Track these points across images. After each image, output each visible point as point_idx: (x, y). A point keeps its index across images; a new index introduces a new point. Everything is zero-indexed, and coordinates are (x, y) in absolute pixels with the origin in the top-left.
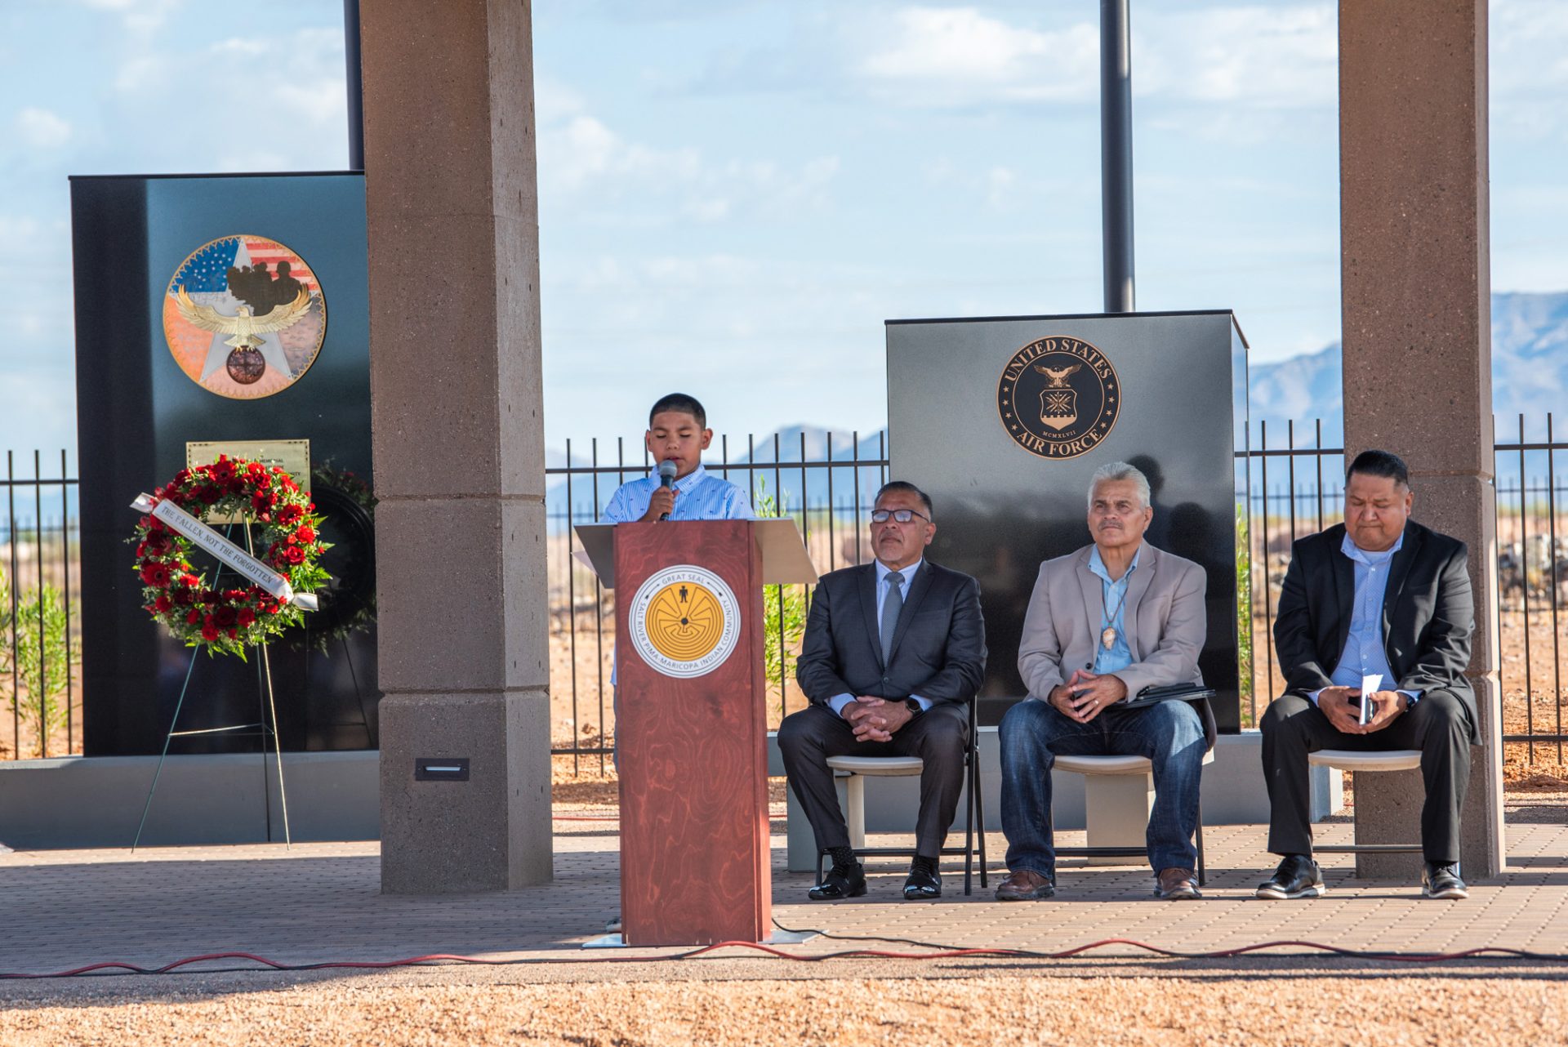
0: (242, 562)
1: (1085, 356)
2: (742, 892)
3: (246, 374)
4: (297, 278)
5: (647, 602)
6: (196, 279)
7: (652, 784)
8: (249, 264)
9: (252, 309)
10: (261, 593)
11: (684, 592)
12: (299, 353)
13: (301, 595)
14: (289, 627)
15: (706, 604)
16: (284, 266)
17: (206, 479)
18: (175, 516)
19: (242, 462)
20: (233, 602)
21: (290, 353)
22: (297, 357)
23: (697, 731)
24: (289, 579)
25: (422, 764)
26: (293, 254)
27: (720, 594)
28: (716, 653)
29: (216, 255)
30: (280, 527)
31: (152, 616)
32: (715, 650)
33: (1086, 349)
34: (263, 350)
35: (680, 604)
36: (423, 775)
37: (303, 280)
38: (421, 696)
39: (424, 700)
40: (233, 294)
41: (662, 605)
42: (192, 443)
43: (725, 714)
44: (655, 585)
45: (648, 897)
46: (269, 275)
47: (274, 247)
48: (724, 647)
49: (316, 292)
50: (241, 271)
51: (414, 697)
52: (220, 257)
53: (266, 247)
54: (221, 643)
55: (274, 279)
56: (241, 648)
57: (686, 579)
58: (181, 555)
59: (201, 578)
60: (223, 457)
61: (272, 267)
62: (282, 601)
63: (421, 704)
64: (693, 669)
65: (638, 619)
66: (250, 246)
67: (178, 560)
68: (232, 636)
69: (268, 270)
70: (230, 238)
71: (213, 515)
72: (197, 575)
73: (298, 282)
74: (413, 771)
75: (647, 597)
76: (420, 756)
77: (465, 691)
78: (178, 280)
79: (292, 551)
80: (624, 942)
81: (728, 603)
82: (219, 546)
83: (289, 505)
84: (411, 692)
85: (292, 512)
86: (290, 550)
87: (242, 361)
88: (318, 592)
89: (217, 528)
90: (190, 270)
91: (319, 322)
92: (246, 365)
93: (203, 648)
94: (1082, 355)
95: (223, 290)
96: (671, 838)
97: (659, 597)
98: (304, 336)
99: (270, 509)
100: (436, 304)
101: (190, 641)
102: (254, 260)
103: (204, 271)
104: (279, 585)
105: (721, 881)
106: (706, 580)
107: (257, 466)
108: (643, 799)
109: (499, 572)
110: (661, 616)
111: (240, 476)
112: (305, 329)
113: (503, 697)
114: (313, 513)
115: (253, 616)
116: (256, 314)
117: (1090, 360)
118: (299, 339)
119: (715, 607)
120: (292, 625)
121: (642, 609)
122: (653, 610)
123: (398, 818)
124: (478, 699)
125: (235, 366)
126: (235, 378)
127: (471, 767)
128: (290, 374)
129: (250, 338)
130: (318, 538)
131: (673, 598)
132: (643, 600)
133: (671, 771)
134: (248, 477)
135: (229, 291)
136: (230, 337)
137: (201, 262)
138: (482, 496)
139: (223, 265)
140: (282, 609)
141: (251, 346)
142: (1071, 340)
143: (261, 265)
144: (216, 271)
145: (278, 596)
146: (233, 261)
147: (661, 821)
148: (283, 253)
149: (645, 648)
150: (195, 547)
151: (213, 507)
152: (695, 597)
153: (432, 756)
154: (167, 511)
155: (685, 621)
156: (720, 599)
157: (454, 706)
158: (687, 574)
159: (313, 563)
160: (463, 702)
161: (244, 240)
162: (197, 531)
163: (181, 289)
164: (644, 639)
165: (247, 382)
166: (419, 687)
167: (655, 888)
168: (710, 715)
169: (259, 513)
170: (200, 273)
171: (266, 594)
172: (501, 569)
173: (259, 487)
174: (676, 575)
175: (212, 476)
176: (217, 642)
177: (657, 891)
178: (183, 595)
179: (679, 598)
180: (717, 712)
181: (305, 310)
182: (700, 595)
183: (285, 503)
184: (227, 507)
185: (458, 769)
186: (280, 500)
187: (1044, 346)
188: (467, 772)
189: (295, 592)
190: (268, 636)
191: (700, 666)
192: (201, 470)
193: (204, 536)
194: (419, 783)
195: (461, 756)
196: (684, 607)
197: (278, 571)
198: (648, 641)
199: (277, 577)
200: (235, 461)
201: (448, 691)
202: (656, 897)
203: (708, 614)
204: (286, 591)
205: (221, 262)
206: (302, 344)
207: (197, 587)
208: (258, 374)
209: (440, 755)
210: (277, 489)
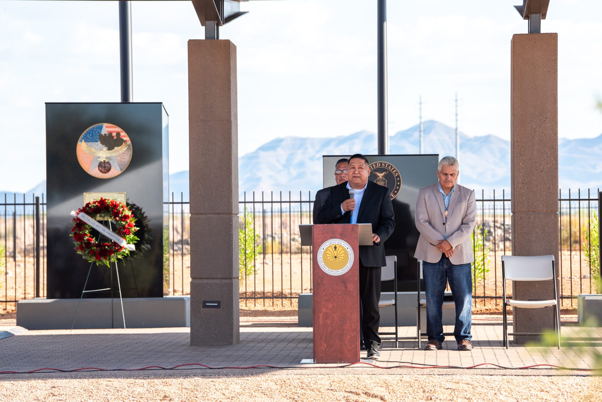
0: (109, 234)
1: (390, 168)
2: (353, 346)
3: (105, 170)
4: (123, 138)
5: (323, 251)
6: (88, 138)
7: (324, 310)
8: (106, 133)
9: (107, 148)
10: (115, 244)
11: (335, 248)
12: (123, 163)
13: (129, 245)
14: (125, 256)
15: (343, 252)
16: (118, 134)
17: (97, 206)
18: (86, 218)
19: (108, 200)
20: (106, 247)
21: (120, 163)
22: (122, 165)
23: (339, 293)
24: (125, 240)
25: (205, 302)
26: (121, 130)
27: (348, 248)
28: (346, 268)
29: (95, 130)
30: (122, 222)
31: (77, 252)
32: (346, 267)
33: (390, 166)
34: (111, 162)
35: (334, 252)
36: (205, 306)
37: (125, 139)
38: (205, 280)
39: (205, 281)
40: (101, 143)
41: (328, 252)
42: (86, 193)
43: (349, 288)
44: (326, 245)
45: (322, 347)
46: (113, 137)
47: (115, 127)
48: (349, 266)
49: (129, 142)
50: (104, 135)
51: (202, 280)
52: (96, 131)
53: (112, 127)
54: (101, 261)
55: (115, 138)
56: (108, 263)
57: (336, 243)
58: (87, 231)
59: (94, 239)
60: (102, 198)
61: (114, 134)
62: (123, 247)
63: (205, 283)
64: (338, 273)
65: (320, 256)
66: (107, 127)
67: (86, 233)
68: (106, 259)
69: (113, 135)
70: (100, 124)
71: (98, 217)
72: (93, 238)
73: (123, 139)
74: (202, 305)
75: (323, 249)
76: (204, 300)
77: (219, 278)
78: (82, 138)
79: (127, 230)
80: (314, 361)
81: (350, 251)
82: (101, 228)
83: (125, 215)
84: (201, 278)
85: (126, 217)
86: (126, 230)
87: (103, 166)
88: (135, 244)
89: (101, 222)
90: (86, 135)
91: (130, 153)
92: (105, 167)
93: (94, 263)
94: (389, 168)
95: (97, 141)
96: (330, 328)
97: (327, 249)
98: (125, 157)
99: (119, 216)
100: (212, 150)
101: (90, 260)
102: (108, 132)
103: (91, 135)
104: (122, 242)
105: (346, 342)
106: (343, 244)
107: (114, 201)
108: (321, 315)
109: (231, 239)
110: (328, 255)
111: (108, 205)
112: (125, 155)
113: (232, 281)
114: (133, 217)
115: (113, 252)
116: (109, 149)
117: (392, 170)
118: (123, 159)
119: (346, 253)
120: (126, 255)
121: (321, 253)
122: (325, 254)
123: (196, 320)
124: (224, 281)
125: (101, 167)
126: (101, 171)
127: (221, 304)
128: (120, 170)
129: (106, 158)
130: (135, 226)
131: (332, 249)
132: (322, 250)
133: (330, 306)
134: (111, 205)
135: (99, 142)
136: (99, 157)
137: (90, 132)
138: (226, 214)
139: (98, 133)
140: (123, 249)
141: (107, 161)
142: (385, 163)
143: (110, 134)
144: (95, 135)
145: (122, 245)
146: (101, 132)
147: (327, 322)
148: (118, 129)
149: (322, 266)
150: (92, 228)
151: (98, 215)
152: (339, 249)
153: (208, 300)
154: (83, 216)
155: (336, 257)
156: (348, 250)
157: (216, 283)
158: (337, 242)
159: (133, 234)
160: (219, 282)
161: (105, 125)
162: (93, 223)
163: (83, 141)
164: (322, 263)
165: (105, 173)
166: (204, 277)
167: (325, 344)
168: (343, 288)
169: (115, 217)
170: (89, 136)
171: (118, 245)
172: (232, 238)
173: (115, 209)
174: (333, 242)
175: (99, 205)
176: (100, 260)
177: (325, 345)
178: (88, 244)
179: (334, 249)
180: (346, 287)
181: (125, 149)
182: (341, 249)
183: (124, 214)
184: (103, 215)
185: (217, 304)
186: (122, 213)
187: (376, 165)
188: (220, 306)
189: (127, 244)
190: (118, 259)
191: (341, 272)
192: (94, 203)
193: (96, 225)
194: (203, 309)
195: (218, 300)
196: (335, 252)
197: (121, 237)
198: (323, 263)
199: (121, 239)
200: (105, 199)
201: (213, 279)
202: (325, 347)
203: (343, 255)
204: (124, 243)
205: (97, 132)
206: (124, 160)
207: (93, 242)
208: (109, 170)
209: (211, 300)
210: (121, 209)
